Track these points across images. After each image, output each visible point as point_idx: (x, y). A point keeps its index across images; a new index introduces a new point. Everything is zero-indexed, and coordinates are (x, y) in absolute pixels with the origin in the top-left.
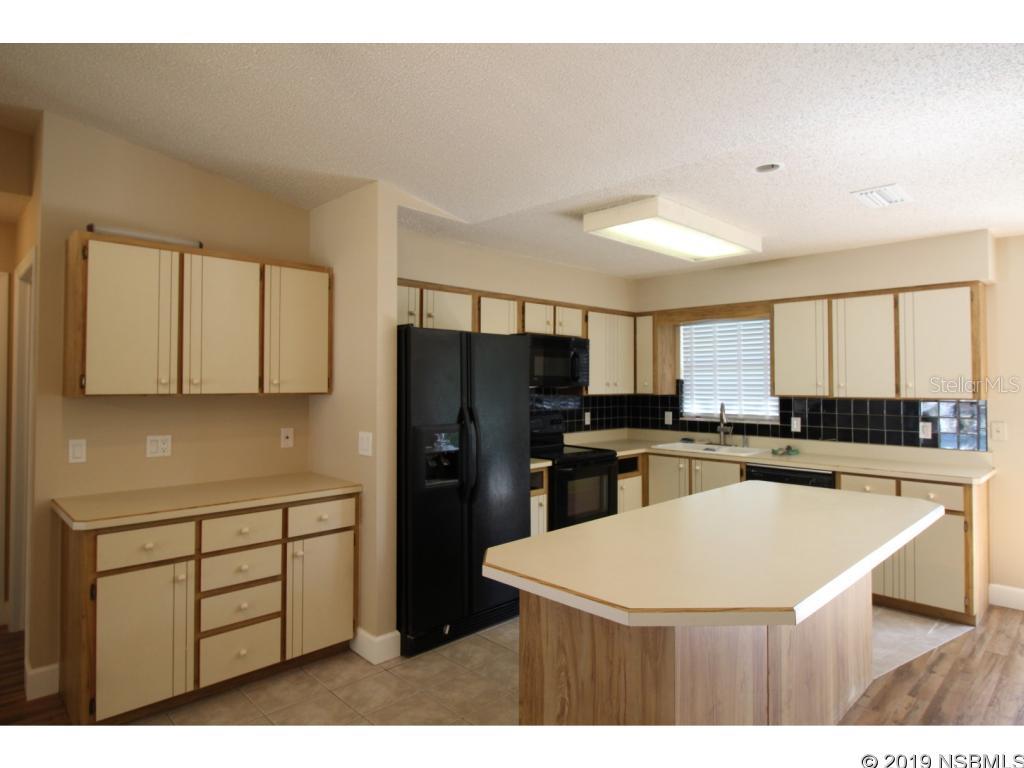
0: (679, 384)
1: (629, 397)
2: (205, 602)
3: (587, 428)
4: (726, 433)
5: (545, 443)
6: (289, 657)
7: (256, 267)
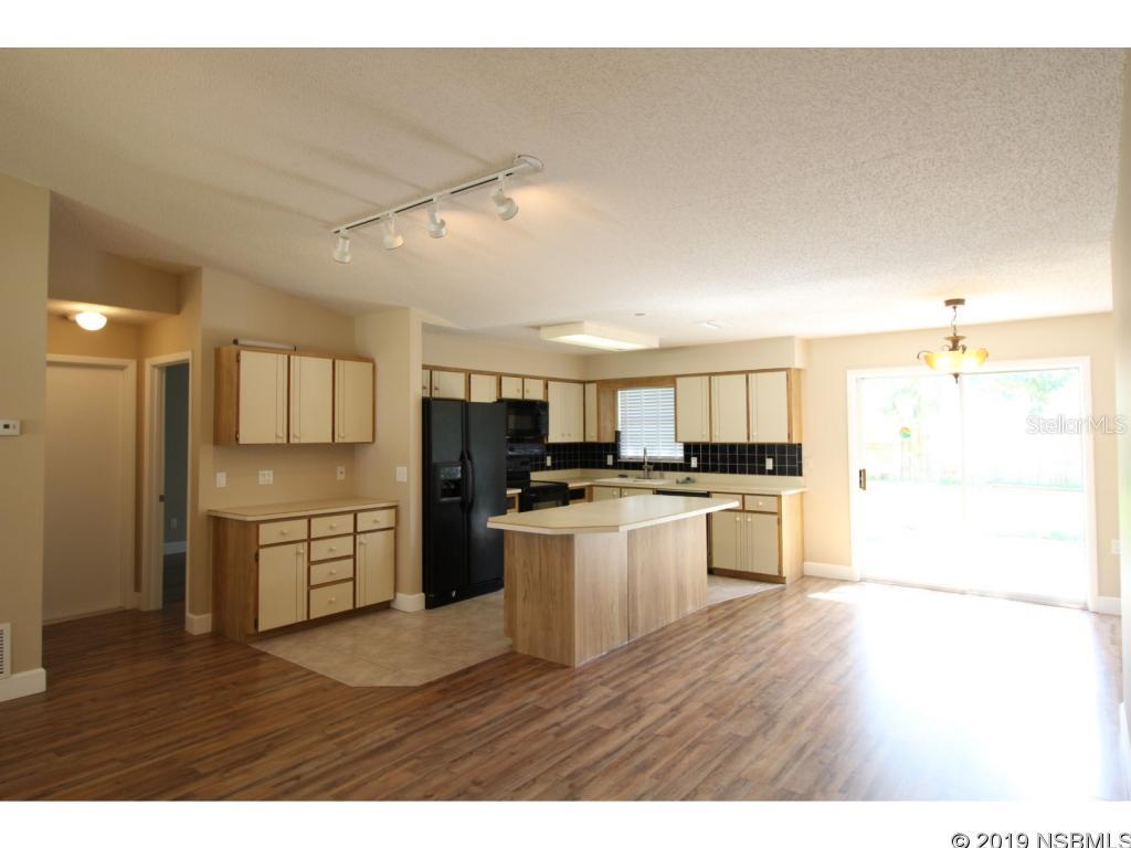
0: (617, 434)
1: (581, 444)
2: (313, 568)
3: (548, 469)
4: (649, 470)
5: (517, 478)
6: (358, 606)
7: (330, 361)
